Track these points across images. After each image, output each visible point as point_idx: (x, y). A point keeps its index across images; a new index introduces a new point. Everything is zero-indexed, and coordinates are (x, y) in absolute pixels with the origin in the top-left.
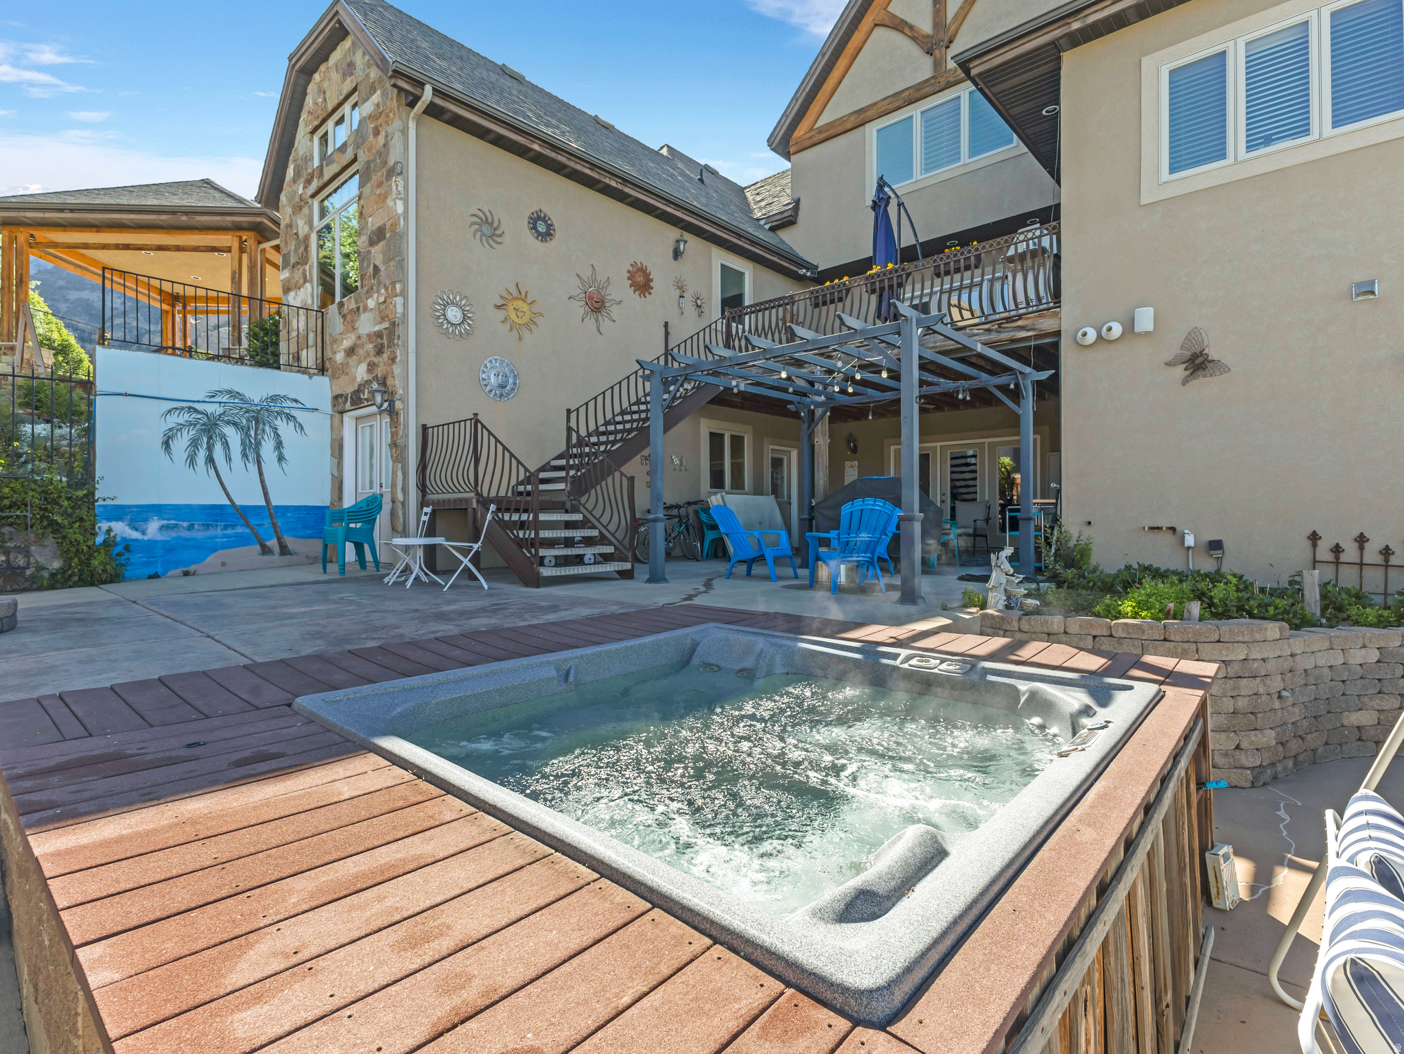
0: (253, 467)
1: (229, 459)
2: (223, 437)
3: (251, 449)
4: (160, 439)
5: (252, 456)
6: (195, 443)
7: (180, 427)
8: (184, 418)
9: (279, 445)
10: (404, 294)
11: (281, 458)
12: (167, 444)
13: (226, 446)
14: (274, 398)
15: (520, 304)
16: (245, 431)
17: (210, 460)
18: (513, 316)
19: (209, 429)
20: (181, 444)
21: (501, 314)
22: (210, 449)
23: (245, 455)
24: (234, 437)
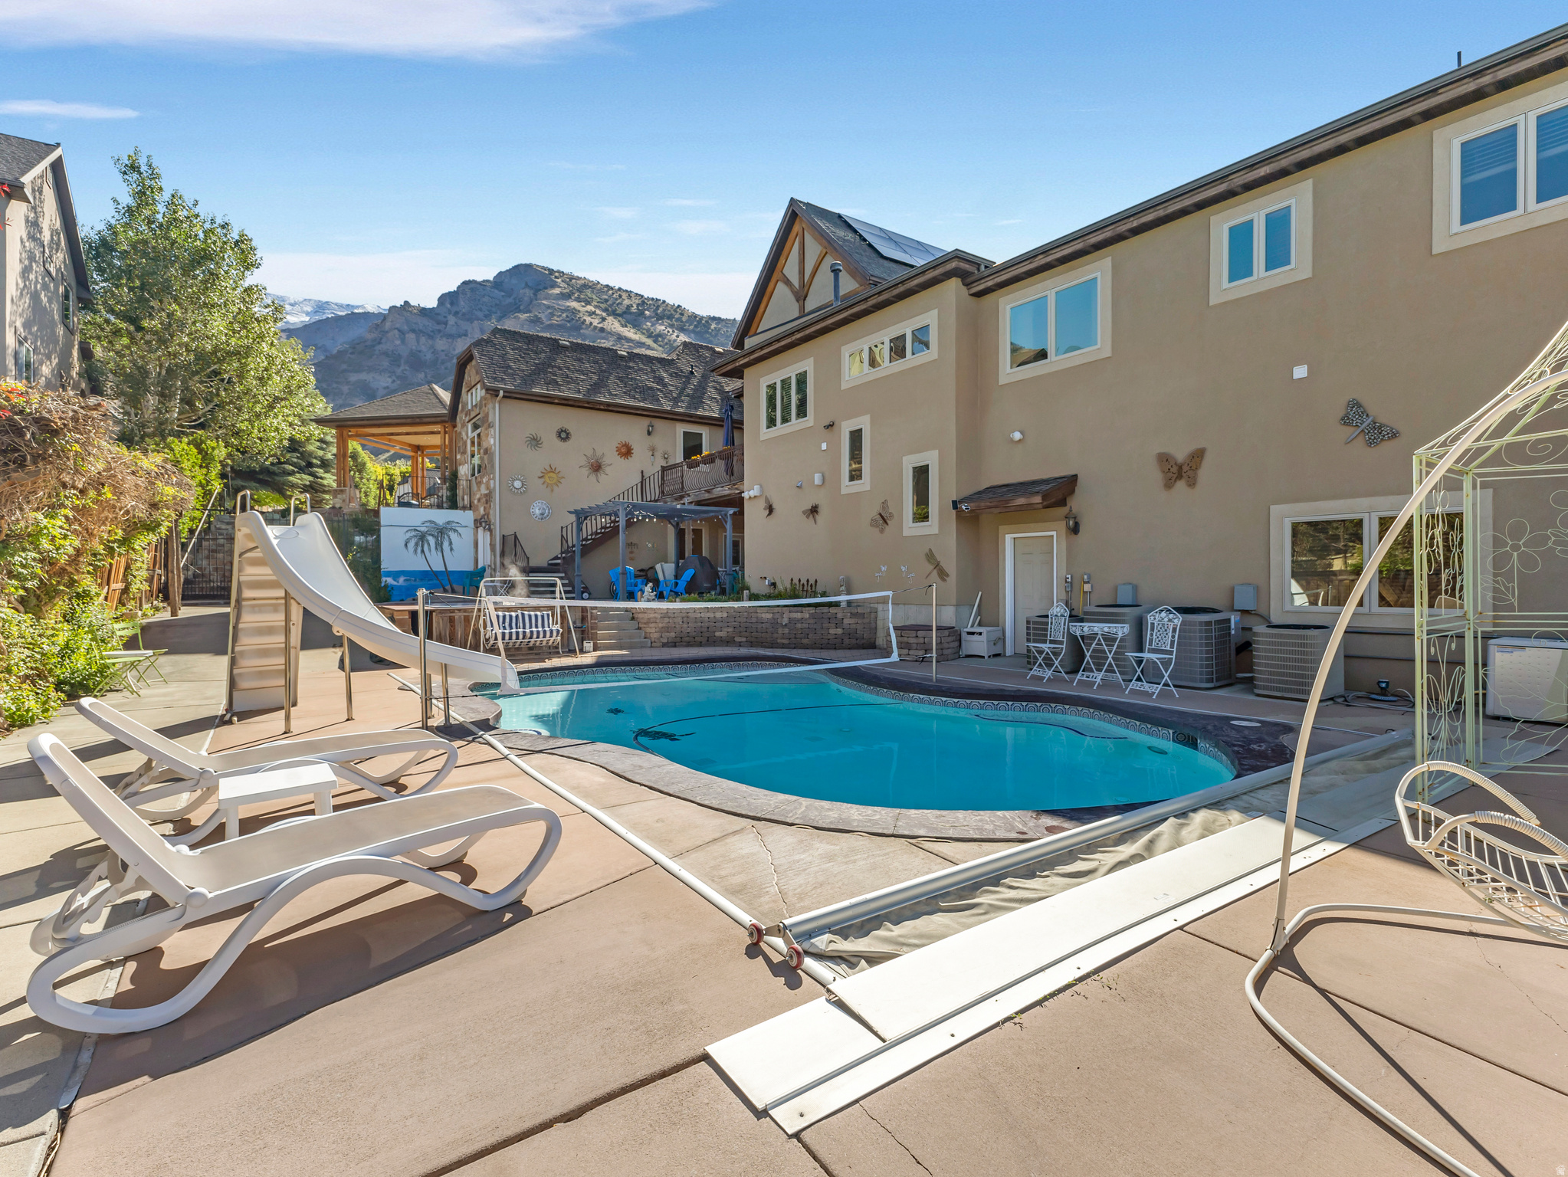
0: (440, 554)
1: (430, 550)
2: (428, 541)
3: (439, 546)
4: (404, 543)
5: (439, 549)
6: (417, 544)
7: (411, 538)
8: (413, 533)
9: (451, 543)
10: (494, 479)
11: (451, 549)
12: (406, 545)
13: (429, 545)
14: (448, 523)
15: (551, 474)
16: (436, 538)
17: (423, 551)
18: (548, 481)
19: (422, 538)
20: (411, 545)
21: (542, 480)
22: (423, 546)
23: (436, 549)
24: (432, 540)
